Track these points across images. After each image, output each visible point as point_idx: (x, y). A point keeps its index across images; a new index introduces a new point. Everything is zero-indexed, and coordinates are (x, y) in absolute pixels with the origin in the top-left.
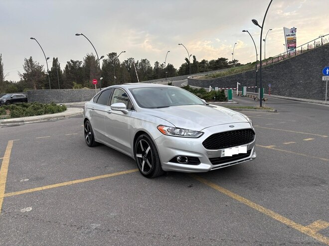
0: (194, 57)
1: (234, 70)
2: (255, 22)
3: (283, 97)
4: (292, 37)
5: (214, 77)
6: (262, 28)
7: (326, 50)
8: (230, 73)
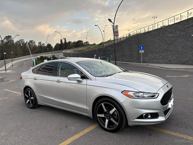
0: (65, 39)
1: (90, 47)
2: (110, 20)
3: (119, 62)
4: (116, 30)
5: (79, 52)
6: (114, 24)
7: (139, 37)
8: (88, 49)
